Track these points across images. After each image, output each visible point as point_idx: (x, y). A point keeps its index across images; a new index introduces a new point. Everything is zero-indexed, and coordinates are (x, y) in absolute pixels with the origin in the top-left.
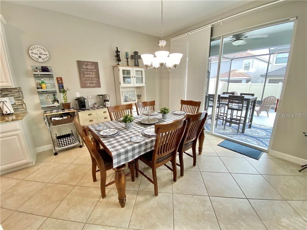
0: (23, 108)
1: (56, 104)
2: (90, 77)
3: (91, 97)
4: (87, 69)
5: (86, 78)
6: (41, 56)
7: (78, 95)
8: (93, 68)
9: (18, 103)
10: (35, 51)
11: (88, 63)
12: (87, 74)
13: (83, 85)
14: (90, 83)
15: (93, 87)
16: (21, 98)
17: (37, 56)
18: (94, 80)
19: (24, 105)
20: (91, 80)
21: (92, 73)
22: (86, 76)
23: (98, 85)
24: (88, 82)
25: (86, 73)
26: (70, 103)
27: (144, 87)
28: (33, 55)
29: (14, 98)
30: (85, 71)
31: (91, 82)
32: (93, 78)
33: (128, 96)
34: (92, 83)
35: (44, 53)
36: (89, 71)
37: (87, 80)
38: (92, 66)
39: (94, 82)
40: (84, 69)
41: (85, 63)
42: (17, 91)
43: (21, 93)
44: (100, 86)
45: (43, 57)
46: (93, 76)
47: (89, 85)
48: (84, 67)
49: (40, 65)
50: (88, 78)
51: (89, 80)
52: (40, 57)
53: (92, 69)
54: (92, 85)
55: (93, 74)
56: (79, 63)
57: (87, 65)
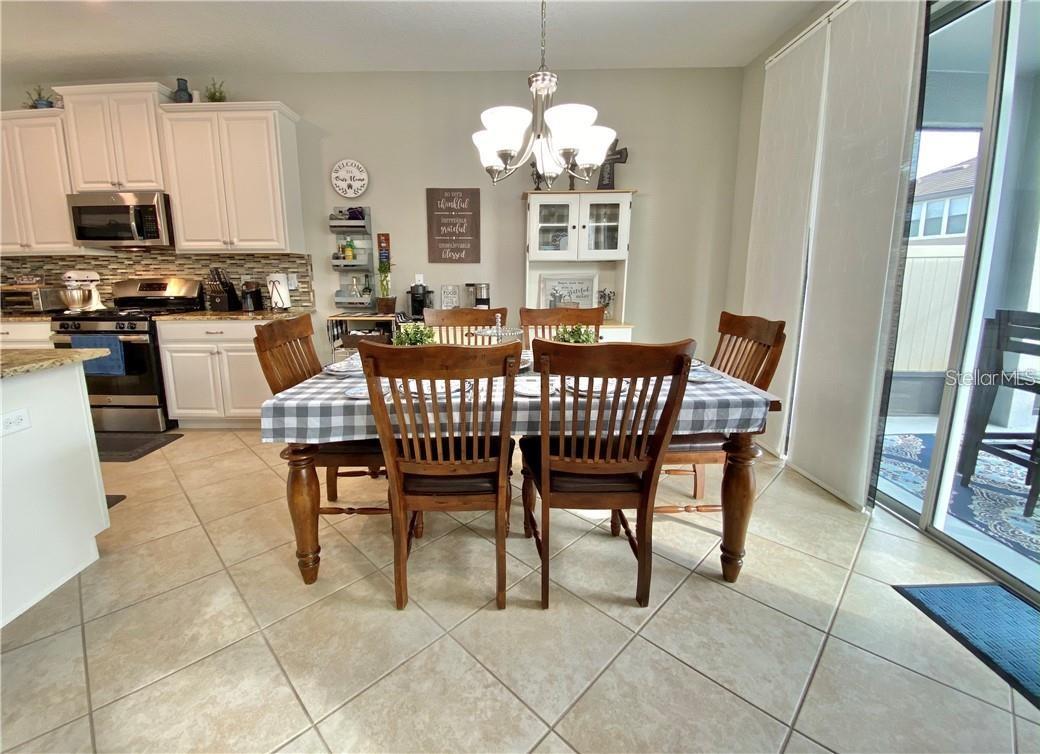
0: (309, 301)
1: (366, 298)
2: (454, 234)
3: (450, 288)
4: (450, 209)
5: (445, 235)
6: (352, 183)
7: (419, 280)
8: (464, 206)
9: (302, 288)
10: (342, 174)
11: (453, 194)
12: (447, 225)
13: (435, 256)
14: (452, 250)
15: (460, 261)
16: (307, 279)
17: (344, 185)
18: (462, 241)
19: (312, 294)
20: (456, 241)
21: (461, 220)
22: (443, 229)
23: (474, 256)
24: (448, 245)
25: (445, 220)
26: (394, 300)
27: (624, 261)
28: (339, 183)
29: (298, 278)
30: (445, 216)
31: (455, 245)
32: (461, 234)
34: (459, 250)
35: (358, 175)
36: (452, 216)
37: (445, 241)
38: (464, 202)
39: (462, 246)
40: (441, 210)
41: (446, 194)
42: (303, 262)
43: (309, 268)
44: (477, 260)
45: (356, 185)
46: (463, 230)
47: (448, 254)
48: (442, 206)
49: (346, 205)
50: (451, 234)
51: (451, 241)
52: (350, 186)
53: (462, 210)
54: (458, 256)
55: (462, 225)
56: (433, 195)
57: (450, 199)
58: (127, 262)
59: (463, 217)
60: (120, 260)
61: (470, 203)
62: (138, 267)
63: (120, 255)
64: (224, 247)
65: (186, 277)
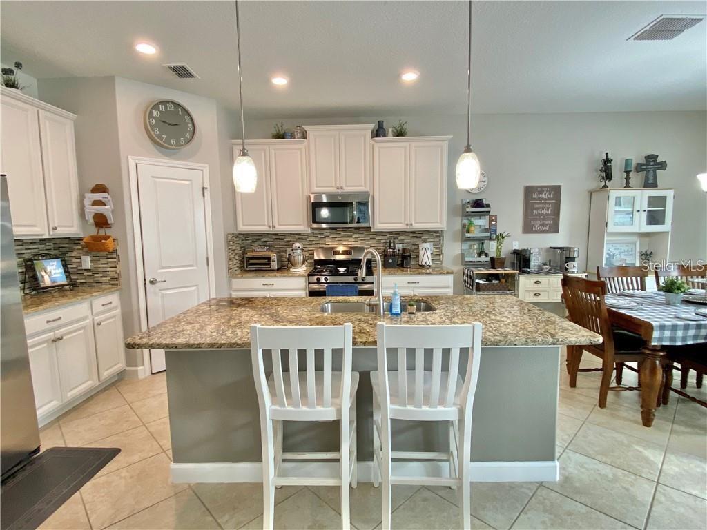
0: (439, 260)
1: (483, 258)
2: (542, 214)
3: (537, 250)
4: (540, 199)
5: (536, 215)
7: (517, 246)
8: (550, 196)
9: (437, 252)
11: (543, 189)
12: (538, 209)
13: (528, 228)
14: (541, 225)
15: (545, 232)
16: (440, 246)
18: (548, 219)
19: (441, 255)
20: (544, 219)
21: (547, 206)
22: (535, 211)
23: (555, 228)
24: (538, 222)
25: (536, 206)
26: (504, 259)
27: (668, 232)
29: (434, 245)
30: (537, 203)
31: (542, 222)
32: (547, 215)
33: (616, 252)
34: (544, 225)
35: (482, 178)
36: (543, 203)
37: (536, 219)
38: (550, 194)
39: (547, 222)
40: (535, 199)
41: (539, 189)
42: (439, 235)
43: (442, 239)
44: (557, 231)
46: (549, 212)
47: (537, 228)
48: (536, 197)
49: (472, 198)
50: (540, 215)
51: (540, 219)
53: (549, 199)
54: (544, 229)
55: (548, 209)
56: (529, 191)
57: (541, 192)
58: (320, 236)
59: (549, 203)
61: (553, 195)
62: (327, 239)
64: (405, 227)
65: (359, 246)
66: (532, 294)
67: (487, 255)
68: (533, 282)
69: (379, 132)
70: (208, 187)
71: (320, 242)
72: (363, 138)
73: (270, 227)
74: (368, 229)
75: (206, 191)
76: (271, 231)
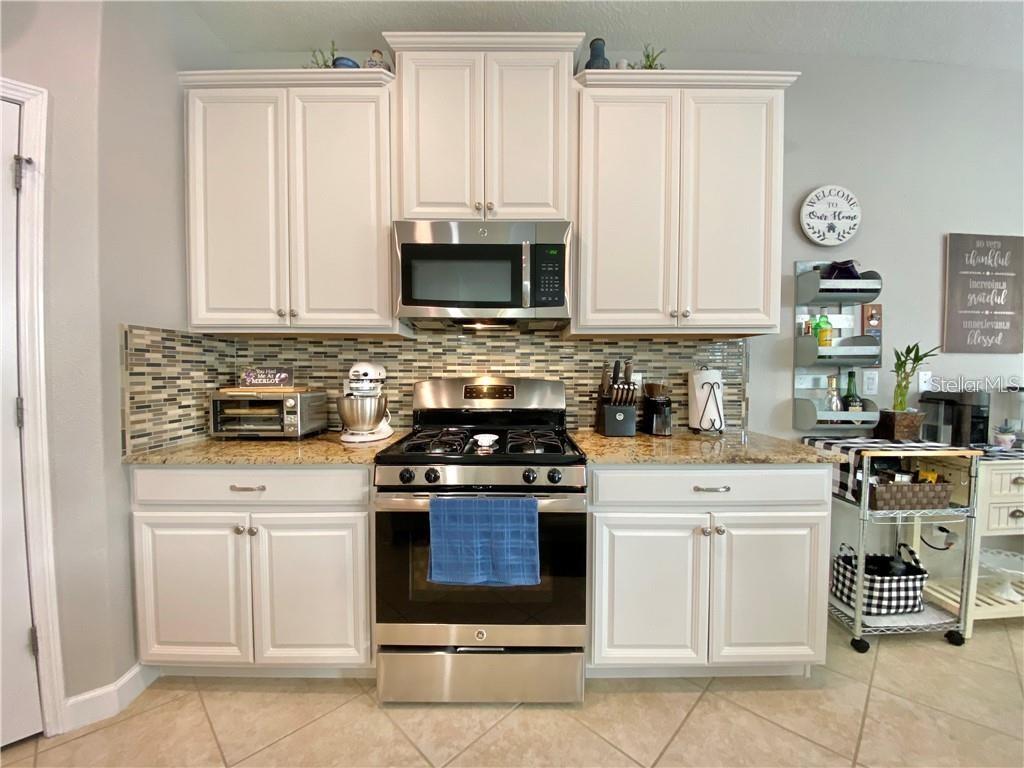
1: (855, 414)
2: (987, 306)
4: (983, 267)
5: (972, 307)
6: (836, 222)
8: (1004, 262)
10: (820, 208)
11: (990, 244)
12: (977, 292)
13: (956, 341)
14: (983, 333)
15: (993, 350)
16: (738, 379)
17: (822, 225)
18: (1002, 318)
19: (744, 404)
20: (991, 318)
21: (997, 285)
22: (972, 298)
23: (1014, 343)
24: (977, 324)
25: (974, 284)
28: (815, 222)
30: (976, 278)
31: (987, 325)
32: (997, 307)
34: (993, 332)
35: (846, 210)
36: (986, 278)
37: (972, 318)
38: (1003, 256)
39: (999, 325)
40: (971, 268)
41: (979, 244)
42: (735, 351)
44: (1018, 349)
45: (842, 225)
46: (1001, 300)
47: (977, 339)
48: (972, 262)
49: (826, 260)
50: (980, 306)
51: (982, 317)
52: (831, 228)
53: (1001, 268)
54: (991, 341)
55: (1000, 292)
56: (957, 247)
57: (984, 252)
58: (431, 350)
59: (1001, 279)
60: (419, 347)
61: (1011, 258)
62: (450, 358)
63: (422, 338)
64: (668, 322)
65: (531, 375)
66: (1005, 513)
67: (865, 405)
68: (1007, 479)
69: (596, 56)
70: (40, 159)
71: (432, 364)
72: (551, 71)
73: (281, 314)
74: (562, 325)
75: (27, 173)
76: (287, 326)
